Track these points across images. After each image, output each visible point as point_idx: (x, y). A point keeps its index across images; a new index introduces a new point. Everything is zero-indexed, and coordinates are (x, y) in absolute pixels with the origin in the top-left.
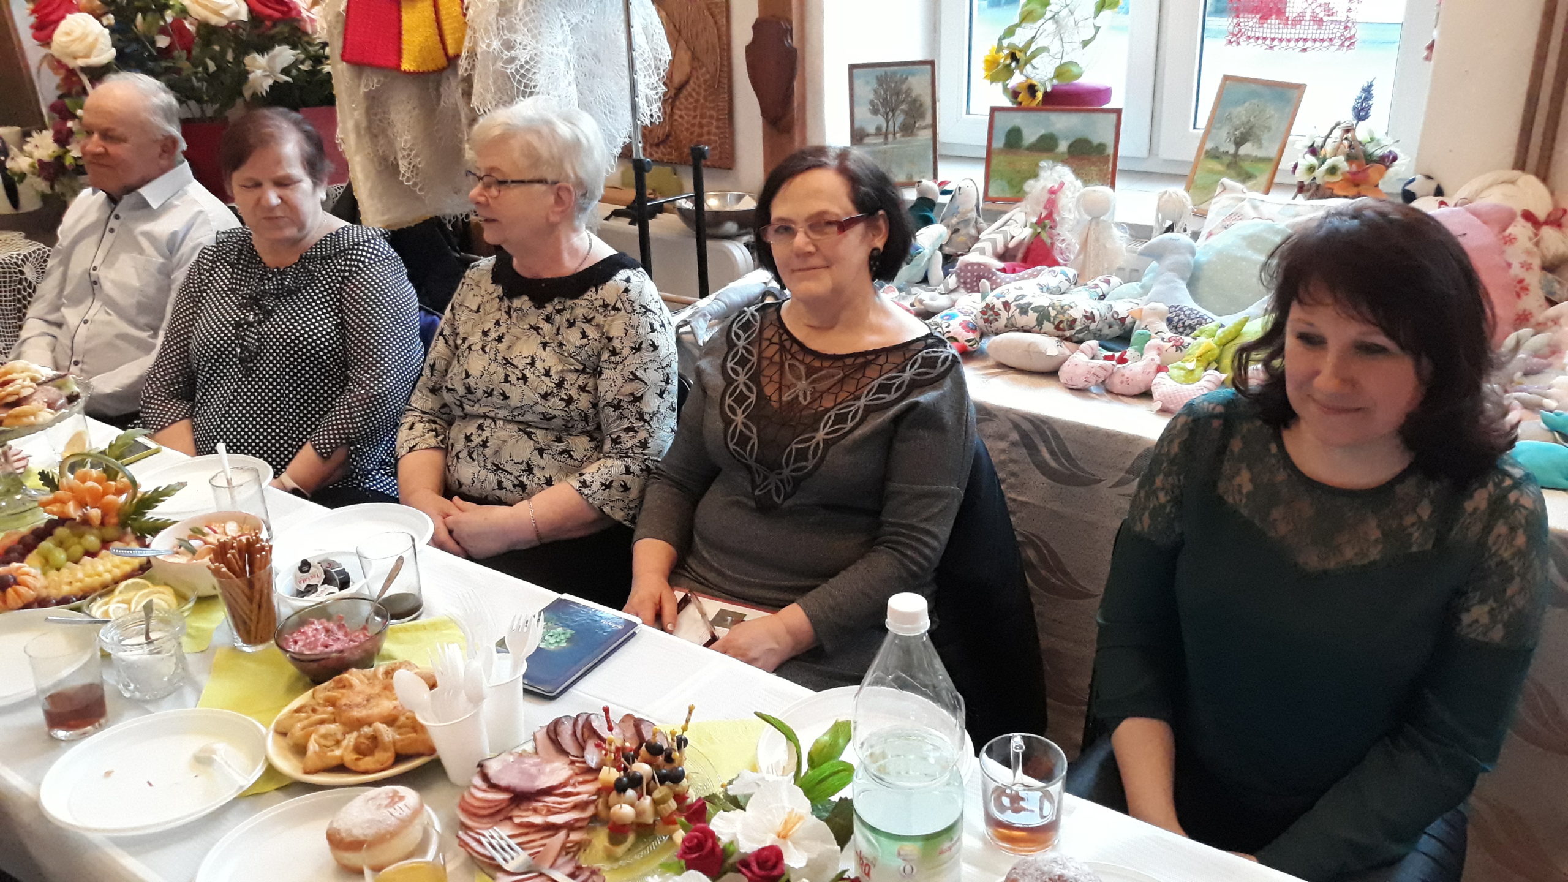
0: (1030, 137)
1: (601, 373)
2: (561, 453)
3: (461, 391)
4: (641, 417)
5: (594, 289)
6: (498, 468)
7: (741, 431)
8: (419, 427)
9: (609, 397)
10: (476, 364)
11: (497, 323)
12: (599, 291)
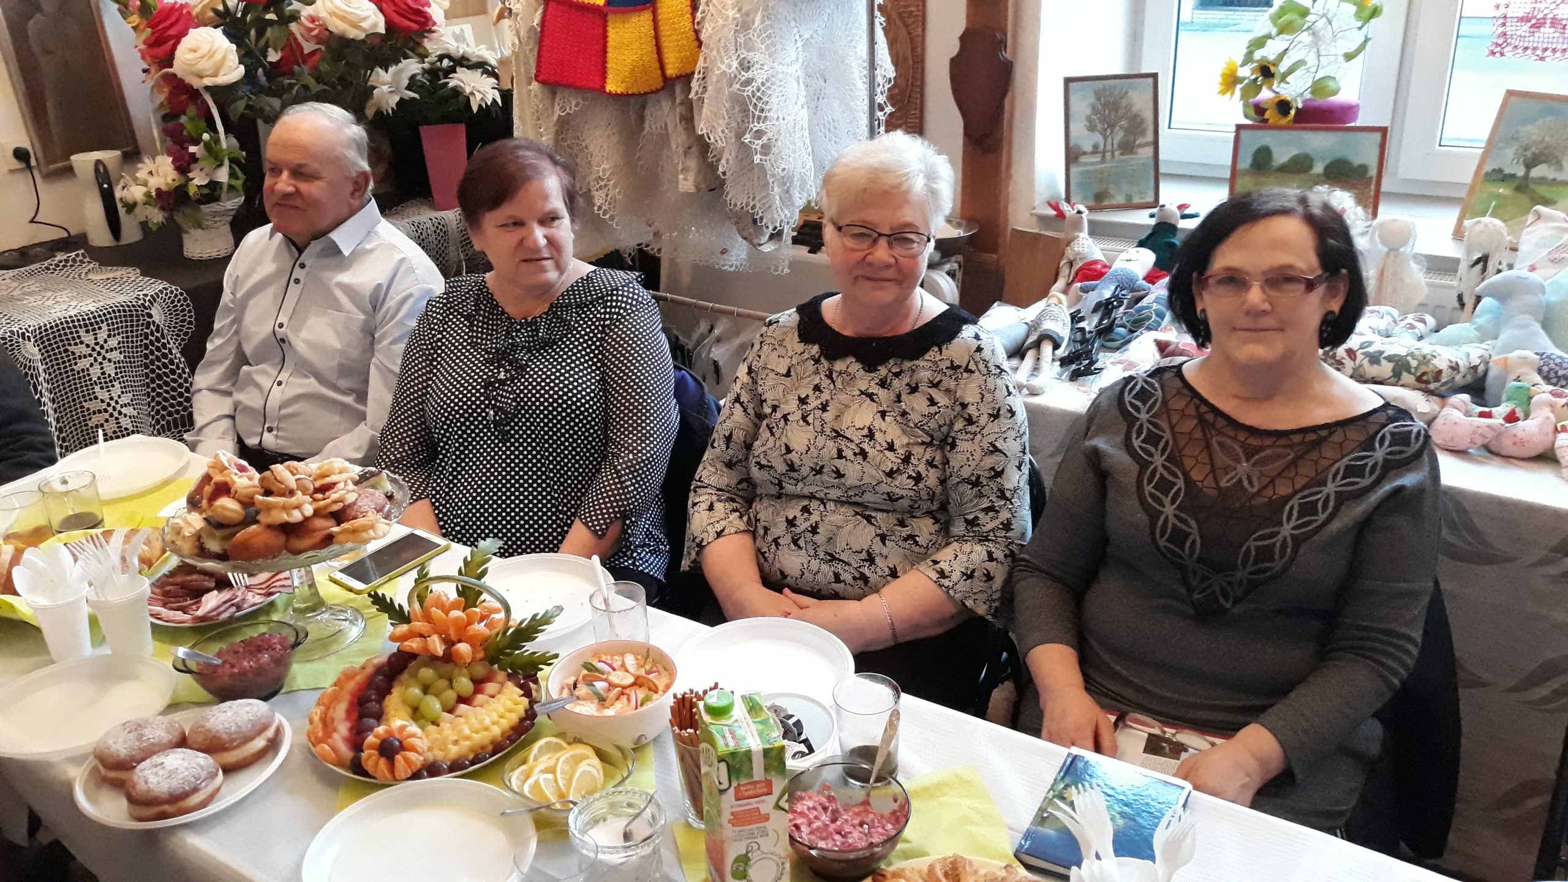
0: (1282, 155)
1: (953, 446)
2: (905, 539)
3: (781, 468)
4: (1002, 495)
5: (936, 349)
6: (832, 558)
7: (1174, 525)
8: (719, 506)
9: (966, 473)
10: (799, 437)
11: (817, 388)
12: (944, 351)
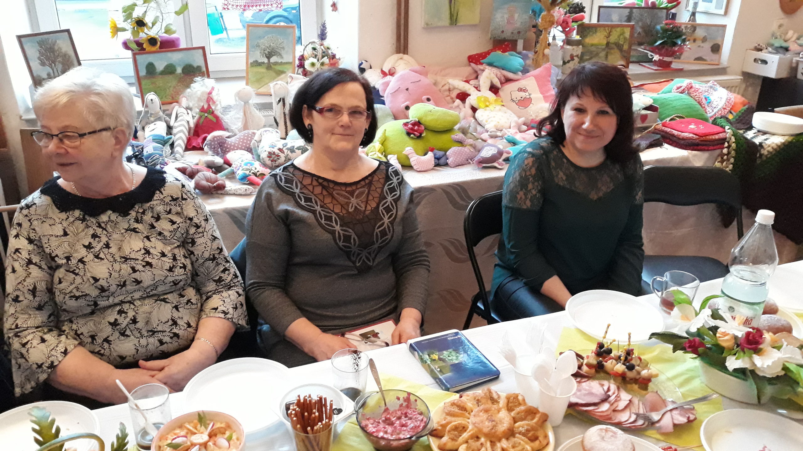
5: (158, 192)
6: (153, 332)
7: (343, 234)
9: (206, 255)
12: (163, 192)
